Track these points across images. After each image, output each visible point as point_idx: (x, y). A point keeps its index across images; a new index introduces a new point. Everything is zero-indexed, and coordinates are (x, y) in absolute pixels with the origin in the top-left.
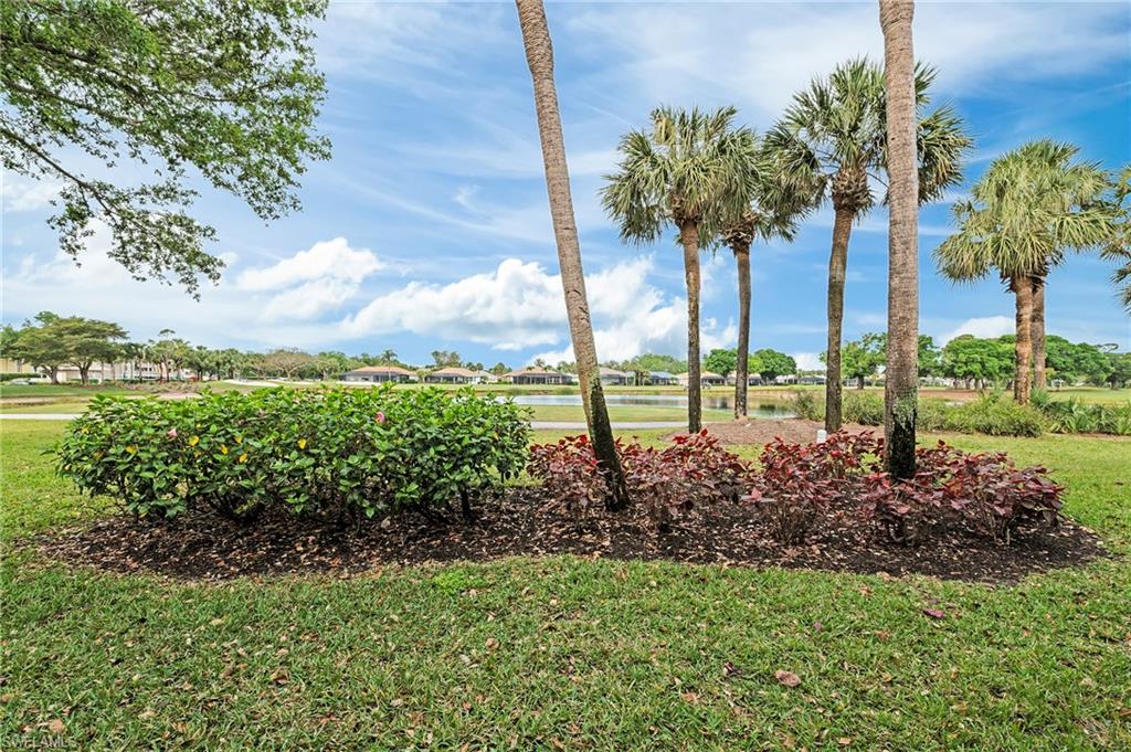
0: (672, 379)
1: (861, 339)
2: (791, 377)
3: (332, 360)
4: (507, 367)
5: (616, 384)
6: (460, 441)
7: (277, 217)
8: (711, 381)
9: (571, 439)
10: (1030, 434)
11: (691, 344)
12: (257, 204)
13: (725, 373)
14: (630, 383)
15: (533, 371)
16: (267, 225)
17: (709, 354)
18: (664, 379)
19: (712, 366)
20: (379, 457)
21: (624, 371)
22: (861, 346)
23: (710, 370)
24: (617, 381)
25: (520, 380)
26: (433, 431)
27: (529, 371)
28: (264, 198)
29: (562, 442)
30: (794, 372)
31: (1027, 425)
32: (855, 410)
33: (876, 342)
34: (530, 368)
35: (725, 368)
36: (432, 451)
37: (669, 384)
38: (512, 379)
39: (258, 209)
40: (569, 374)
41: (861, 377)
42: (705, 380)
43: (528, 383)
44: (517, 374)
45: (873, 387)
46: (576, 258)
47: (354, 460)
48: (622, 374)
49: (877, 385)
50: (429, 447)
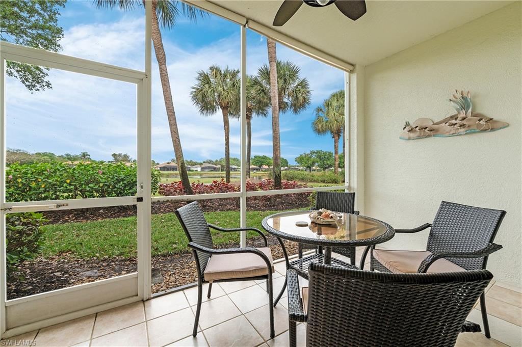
0: (238, 169)
1: (309, 153)
2: (286, 168)
3: (46, 157)
4: (156, 162)
5: (212, 171)
6: (132, 180)
7: (38, 90)
8: (254, 169)
9: (176, 183)
10: (336, 183)
11: (226, 152)
12: (27, 83)
13: (260, 166)
14: (219, 170)
15: (170, 165)
16: (32, 93)
17: (253, 158)
18: (234, 169)
19: (254, 163)
20: (101, 185)
21: (216, 165)
22: (310, 156)
23: (254, 165)
24: (213, 169)
25: (164, 169)
26: (122, 176)
27: (168, 165)
28: (30, 81)
29: (172, 184)
30: (287, 166)
31: (335, 180)
32: (286, 175)
33: (315, 154)
34: (168, 163)
35: (260, 164)
36: (121, 183)
37: (236, 171)
38: (159, 169)
39: (28, 86)
40: (189, 166)
41: (310, 168)
42: (252, 169)
43: (168, 170)
44: (162, 166)
45: (316, 172)
46: (174, 121)
47: (91, 185)
48: (215, 166)
49: (317, 171)
50: (120, 182)
